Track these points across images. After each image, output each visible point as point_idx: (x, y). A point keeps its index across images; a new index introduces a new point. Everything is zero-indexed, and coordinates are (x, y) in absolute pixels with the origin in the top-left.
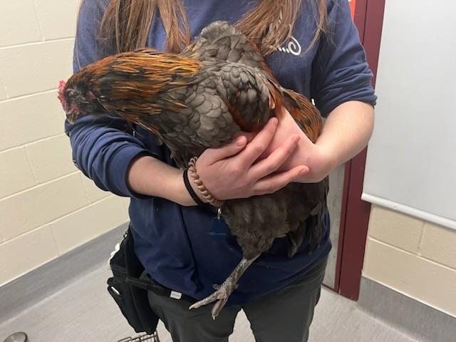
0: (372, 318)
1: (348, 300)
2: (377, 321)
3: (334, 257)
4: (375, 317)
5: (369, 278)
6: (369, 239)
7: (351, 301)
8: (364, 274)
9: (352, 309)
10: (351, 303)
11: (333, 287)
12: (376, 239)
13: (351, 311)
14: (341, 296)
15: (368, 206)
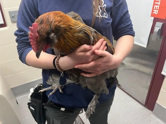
0: (157, 119)
1: (149, 110)
2: (159, 120)
3: (146, 94)
4: (158, 118)
5: (159, 104)
6: (162, 89)
7: (150, 111)
8: (157, 102)
9: (150, 114)
10: (150, 112)
11: (144, 105)
12: (164, 90)
13: (149, 114)
14: (146, 109)
15: (163, 76)
